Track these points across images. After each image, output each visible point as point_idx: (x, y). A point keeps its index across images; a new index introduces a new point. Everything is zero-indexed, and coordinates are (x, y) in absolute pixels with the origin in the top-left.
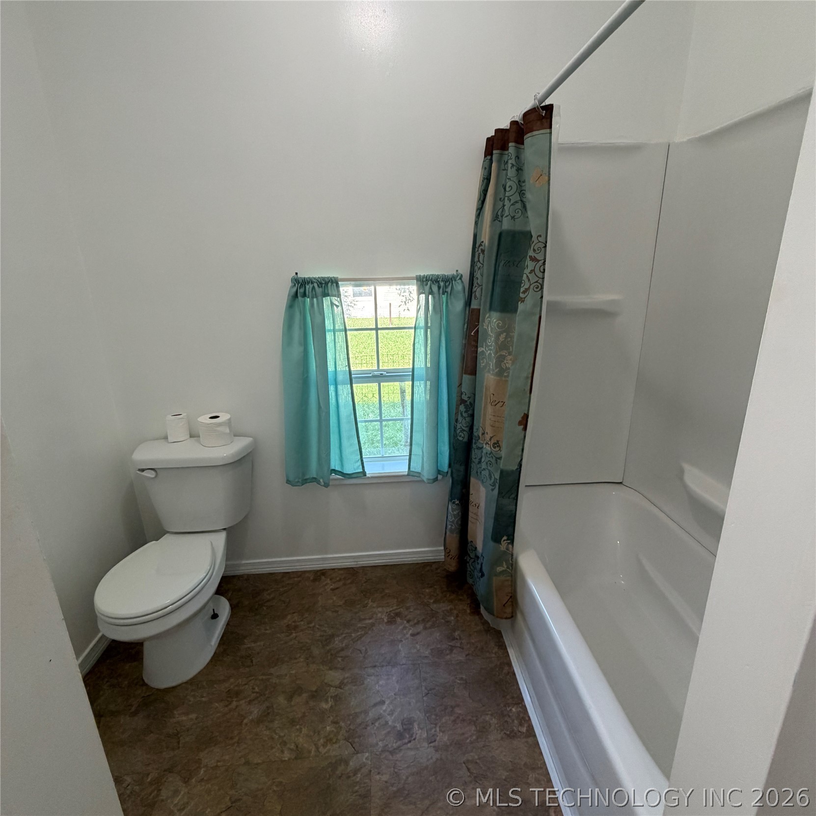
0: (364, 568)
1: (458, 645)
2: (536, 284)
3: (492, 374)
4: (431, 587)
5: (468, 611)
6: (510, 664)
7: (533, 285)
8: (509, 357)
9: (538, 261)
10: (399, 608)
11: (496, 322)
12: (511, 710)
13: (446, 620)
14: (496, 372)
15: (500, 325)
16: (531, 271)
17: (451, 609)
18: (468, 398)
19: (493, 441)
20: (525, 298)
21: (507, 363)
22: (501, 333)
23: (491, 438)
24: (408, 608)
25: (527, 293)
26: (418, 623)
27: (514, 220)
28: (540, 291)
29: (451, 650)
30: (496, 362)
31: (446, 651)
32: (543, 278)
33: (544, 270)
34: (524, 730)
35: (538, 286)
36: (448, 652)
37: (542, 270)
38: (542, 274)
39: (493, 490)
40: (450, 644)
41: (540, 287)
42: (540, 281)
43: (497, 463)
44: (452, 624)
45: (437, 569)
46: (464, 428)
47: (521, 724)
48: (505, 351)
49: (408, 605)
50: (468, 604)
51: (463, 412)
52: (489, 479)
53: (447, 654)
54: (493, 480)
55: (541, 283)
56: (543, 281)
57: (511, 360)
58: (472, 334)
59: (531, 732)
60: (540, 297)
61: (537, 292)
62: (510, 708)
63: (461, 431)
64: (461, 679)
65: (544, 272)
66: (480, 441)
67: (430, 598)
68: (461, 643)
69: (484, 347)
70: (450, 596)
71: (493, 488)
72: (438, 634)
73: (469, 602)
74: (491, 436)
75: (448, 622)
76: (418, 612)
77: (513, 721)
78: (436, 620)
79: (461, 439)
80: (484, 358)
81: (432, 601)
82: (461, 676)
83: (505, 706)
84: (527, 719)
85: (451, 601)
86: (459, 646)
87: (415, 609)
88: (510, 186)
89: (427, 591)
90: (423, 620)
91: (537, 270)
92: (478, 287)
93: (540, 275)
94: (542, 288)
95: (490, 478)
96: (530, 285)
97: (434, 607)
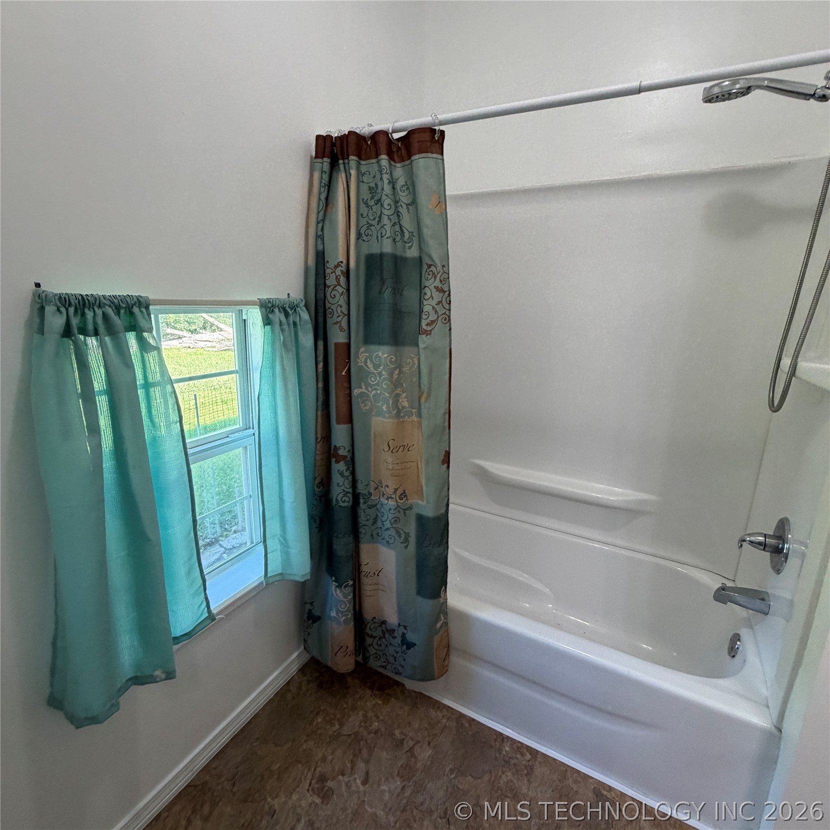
0: (206, 769)
1: (411, 743)
2: (444, 316)
3: (390, 417)
4: (318, 713)
5: (380, 702)
6: (462, 716)
7: (442, 317)
8: (404, 395)
9: (445, 292)
10: (315, 770)
11: (388, 357)
12: (506, 751)
13: (373, 731)
14: (394, 414)
15: (393, 360)
16: (439, 302)
17: (365, 716)
18: (348, 452)
19: (398, 493)
20: (431, 331)
21: (402, 401)
22: (395, 369)
23: (396, 490)
24: (324, 759)
25: (434, 325)
26: (353, 764)
27: (395, 243)
28: (448, 323)
29: (413, 755)
30: (393, 402)
31: (411, 761)
32: (450, 310)
33: (450, 301)
34: (528, 756)
35: (446, 318)
36: (413, 760)
37: (448, 302)
38: (448, 305)
39: (406, 547)
40: (403, 751)
41: (448, 319)
42: (447, 313)
43: (405, 515)
44: (383, 730)
45: (300, 688)
46: (346, 490)
47: (523, 755)
48: (400, 389)
49: (320, 756)
50: (371, 696)
51: (345, 471)
52: (397, 537)
53: (416, 763)
54: (403, 536)
55: (448, 314)
56: (450, 313)
57: (406, 398)
58: (343, 373)
59: (534, 753)
60: (448, 329)
61: (445, 324)
62: (504, 750)
63: (344, 495)
64: (452, 771)
65: (450, 304)
66: (372, 498)
67: (333, 725)
68: (412, 739)
69: (364, 387)
70: (347, 703)
71: (406, 544)
72: (385, 753)
73: (369, 692)
74: (396, 488)
75: (376, 732)
76: (339, 752)
77: (517, 758)
78: (366, 741)
79: (346, 504)
80: (367, 400)
81: (337, 727)
82: (448, 769)
83: (500, 754)
84: (520, 745)
85: (354, 708)
86: (413, 743)
87: (333, 754)
88: (389, 205)
89: (319, 720)
90: (355, 755)
91: (444, 302)
92: (344, 317)
93: (447, 307)
94: (449, 320)
95: (400, 536)
96: (438, 317)
97: (346, 730)
